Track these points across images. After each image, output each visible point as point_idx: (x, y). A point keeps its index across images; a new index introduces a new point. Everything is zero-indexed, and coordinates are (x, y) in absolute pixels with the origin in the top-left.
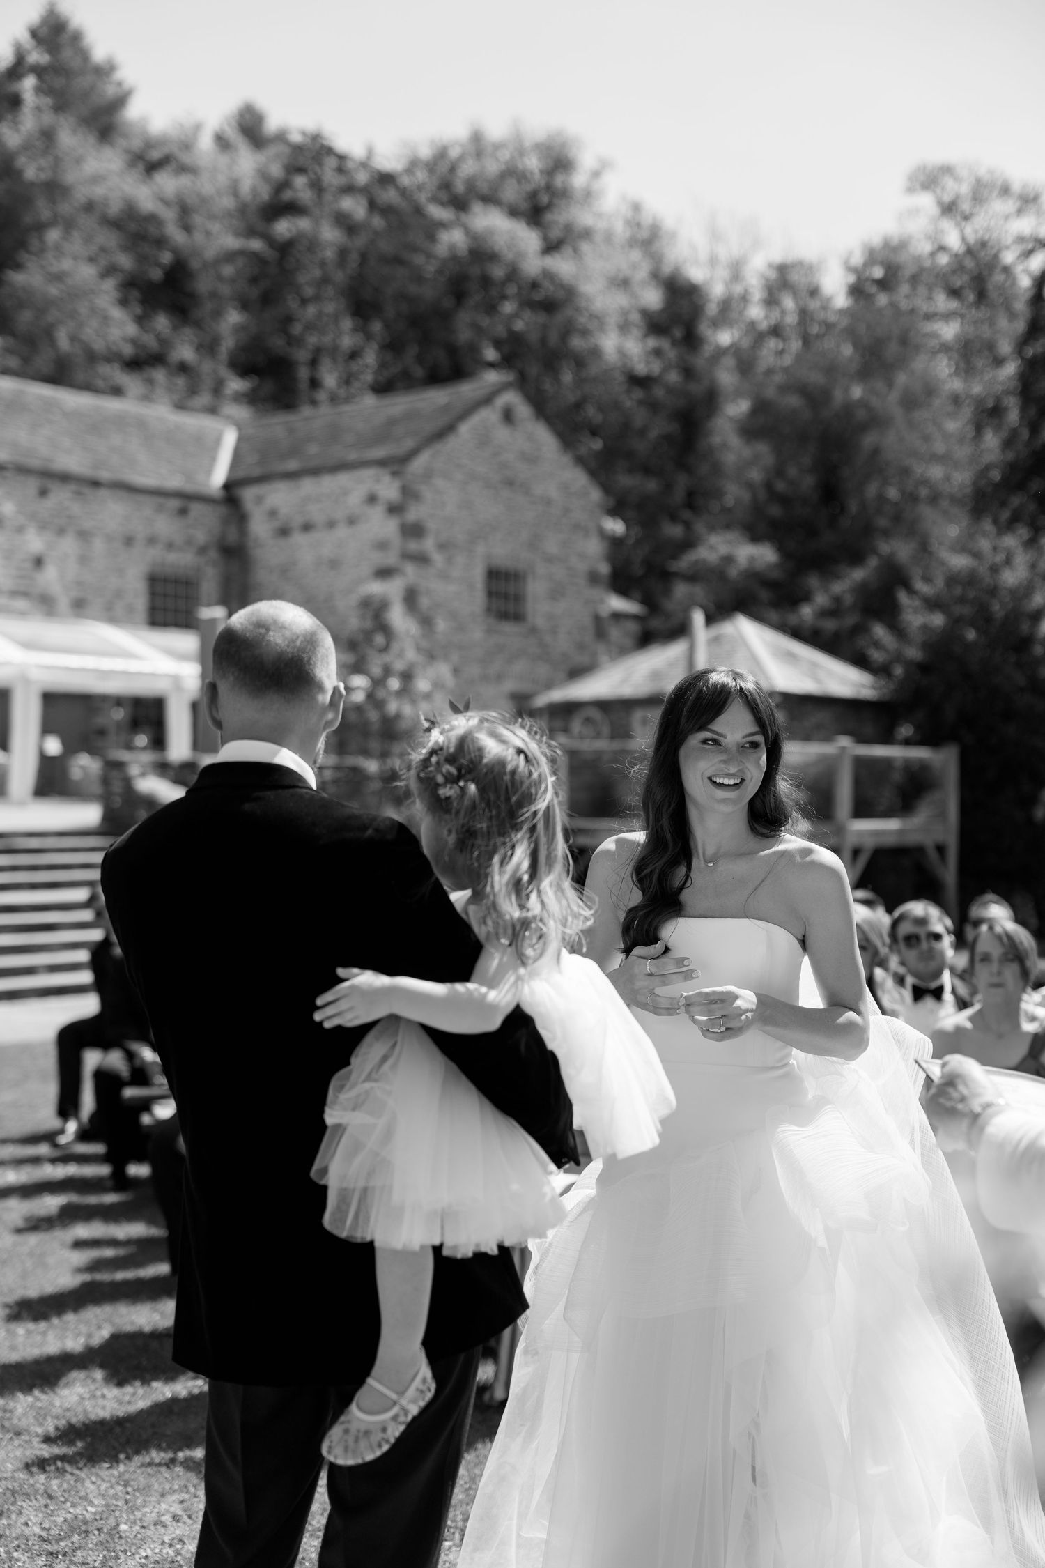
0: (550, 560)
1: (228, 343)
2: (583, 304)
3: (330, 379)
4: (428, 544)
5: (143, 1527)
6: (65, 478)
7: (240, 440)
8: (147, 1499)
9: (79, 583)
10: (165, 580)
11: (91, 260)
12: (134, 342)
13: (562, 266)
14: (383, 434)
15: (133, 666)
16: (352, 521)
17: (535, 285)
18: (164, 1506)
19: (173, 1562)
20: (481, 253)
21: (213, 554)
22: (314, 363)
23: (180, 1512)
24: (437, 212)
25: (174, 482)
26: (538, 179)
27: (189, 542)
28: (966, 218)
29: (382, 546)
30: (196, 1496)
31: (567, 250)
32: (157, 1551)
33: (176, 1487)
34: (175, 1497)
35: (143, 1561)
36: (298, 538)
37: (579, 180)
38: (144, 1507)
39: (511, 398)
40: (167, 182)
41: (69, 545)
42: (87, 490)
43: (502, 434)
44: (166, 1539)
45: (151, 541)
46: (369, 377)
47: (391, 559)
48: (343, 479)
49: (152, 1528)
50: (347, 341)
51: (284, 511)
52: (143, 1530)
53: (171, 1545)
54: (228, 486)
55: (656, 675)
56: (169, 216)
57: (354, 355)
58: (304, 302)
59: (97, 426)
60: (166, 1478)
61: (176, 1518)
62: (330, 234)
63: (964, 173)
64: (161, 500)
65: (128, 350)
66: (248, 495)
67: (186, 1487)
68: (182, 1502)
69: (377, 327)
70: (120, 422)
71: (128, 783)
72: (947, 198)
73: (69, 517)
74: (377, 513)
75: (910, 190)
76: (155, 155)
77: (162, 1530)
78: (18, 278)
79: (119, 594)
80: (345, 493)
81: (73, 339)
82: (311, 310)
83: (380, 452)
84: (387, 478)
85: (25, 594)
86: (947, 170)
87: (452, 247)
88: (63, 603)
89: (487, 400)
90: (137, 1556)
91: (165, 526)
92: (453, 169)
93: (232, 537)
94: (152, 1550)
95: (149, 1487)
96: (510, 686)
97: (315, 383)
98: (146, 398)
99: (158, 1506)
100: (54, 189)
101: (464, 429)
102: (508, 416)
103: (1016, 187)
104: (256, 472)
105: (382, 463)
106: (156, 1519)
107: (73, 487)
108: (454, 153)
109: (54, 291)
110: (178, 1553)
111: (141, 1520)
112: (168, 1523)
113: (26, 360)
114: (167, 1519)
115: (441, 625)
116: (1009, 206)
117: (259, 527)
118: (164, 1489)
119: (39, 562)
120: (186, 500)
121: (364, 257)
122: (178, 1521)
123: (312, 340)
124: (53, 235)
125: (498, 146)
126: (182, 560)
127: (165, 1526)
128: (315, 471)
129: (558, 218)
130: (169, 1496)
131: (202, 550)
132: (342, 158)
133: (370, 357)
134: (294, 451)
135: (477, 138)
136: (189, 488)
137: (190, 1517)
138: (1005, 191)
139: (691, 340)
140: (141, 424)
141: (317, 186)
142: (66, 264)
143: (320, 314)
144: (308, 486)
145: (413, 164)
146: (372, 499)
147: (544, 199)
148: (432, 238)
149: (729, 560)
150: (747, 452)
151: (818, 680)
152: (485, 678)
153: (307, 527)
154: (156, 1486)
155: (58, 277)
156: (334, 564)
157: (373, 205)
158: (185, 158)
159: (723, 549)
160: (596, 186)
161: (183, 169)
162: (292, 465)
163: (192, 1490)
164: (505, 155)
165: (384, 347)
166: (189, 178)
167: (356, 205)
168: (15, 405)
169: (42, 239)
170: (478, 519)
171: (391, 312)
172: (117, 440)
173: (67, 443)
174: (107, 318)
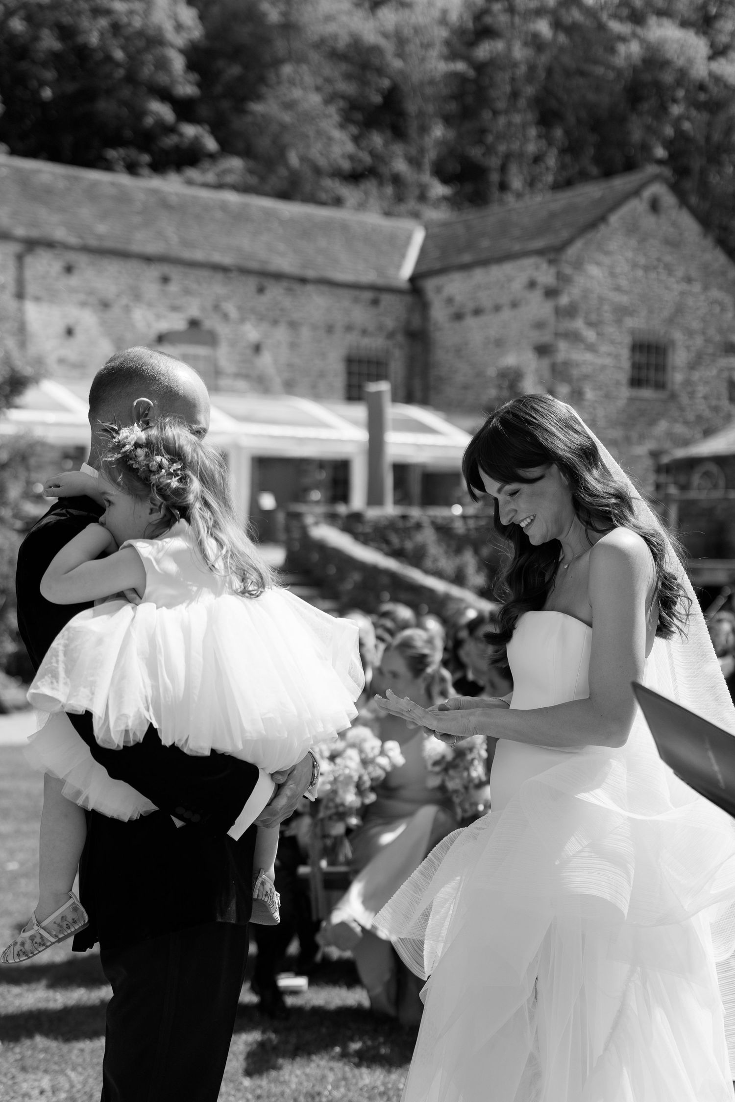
0: (690, 333)
1: (431, 155)
3: (517, 182)
4: (580, 323)
6: (278, 276)
7: (427, 238)
9: (290, 366)
10: (360, 361)
11: (318, 89)
12: (351, 158)
13: (727, 68)
14: (546, 226)
15: (323, 434)
16: (514, 305)
17: (703, 87)
21: (400, 338)
22: (503, 169)
24: (616, 27)
25: (369, 277)
27: (380, 328)
29: (540, 325)
36: (471, 322)
39: (657, 189)
40: (388, 16)
41: (281, 334)
42: (297, 287)
43: (649, 221)
45: (349, 328)
46: (550, 178)
47: (546, 337)
48: (508, 268)
50: (531, 148)
51: (458, 298)
54: (413, 279)
56: (388, 47)
57: (537, 159)
58: (496, 113)
59: (307, 231)
62: (519, 52)
64: (357, 293)
65: (346, 165)
66: (430, 285)
69: (558, 133)
70: (326, 227)
71: (304, 530)
73: (282, 310)
74: (536, 296)
78: (257, 108)
79: (322, 375)
80: (510, 280)
81: (303, 159)
82: (502, 121)
83: (539, 244)
84: (544, 266)
85: (246, 377)
87: (628, 57)
88: (277, 382)
89: (636, 193)
91: (361, 315)
93: (416, 322)
96: (650, 446)
97: (503, 187)
98: (361, 206)
100: (289, 27)
101: (614, 219)
102: (655, 206)
104: (437, 265)
105: (540, 252)
107: (285, 284)
109: (287, 118)
113: (263, 179)
115: (590, 394)
117: (439, 313)
119: (257, 348)
120: (378, 292)
121: (550, 71)
123: (502, 148)
124: (287, 69)
126: (374, 344)
128: (484, 263)
131: (391, 335)
133: (551, 161)
134: (469, 246)
136: (380, 281)
140: (345, 227)
141: (511, 10)
142: (297, 93)
143: (509, 124)
144: (479, 275)
146: (532, 285)
147: (713, 9)
148: (612, 50)
153: (478, 312)
155: (291, 105)
156: (499, 342)
157: (557, 25)
161: (402, 4)
162: (467, 258)
165: (563, 151)
166: (407, 12)
167: (543, 27)
168: (240, 217)
169: (278, 75)
170: (624, 299)
171: (571, 119)
172: (322, 243)
173: (281, 247)
174: (330, 139)
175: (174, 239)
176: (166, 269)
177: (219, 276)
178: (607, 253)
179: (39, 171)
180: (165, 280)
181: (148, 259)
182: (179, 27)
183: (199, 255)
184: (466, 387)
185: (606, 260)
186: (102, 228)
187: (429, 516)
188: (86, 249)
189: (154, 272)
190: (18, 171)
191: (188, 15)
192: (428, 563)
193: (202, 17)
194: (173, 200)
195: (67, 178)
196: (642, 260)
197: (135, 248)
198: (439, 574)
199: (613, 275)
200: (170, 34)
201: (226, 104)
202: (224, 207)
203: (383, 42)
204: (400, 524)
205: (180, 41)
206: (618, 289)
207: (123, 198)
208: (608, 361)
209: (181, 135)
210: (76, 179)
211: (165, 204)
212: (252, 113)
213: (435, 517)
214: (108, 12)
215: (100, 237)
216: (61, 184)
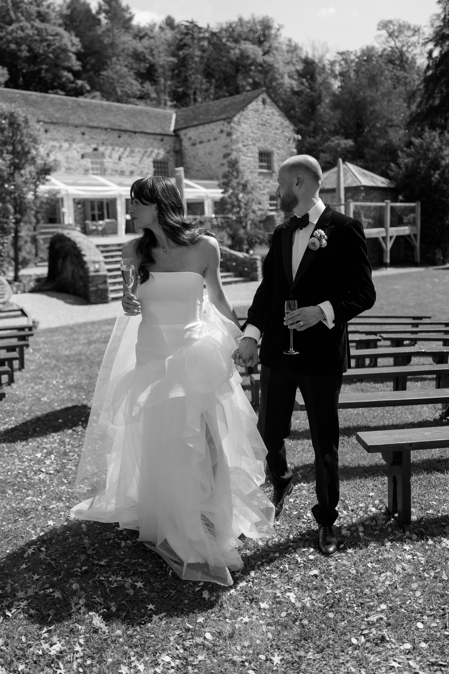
0: (279, 149)
2: (276, 70)
3: (199, 99)
4: (240, 145)
6: (126, 131)
7: (178, 116)
9: (132, 165)
10: (159, 162)
11: (126, 66)
12: (140, 90)
13: (269, 59)
14: (224, 110)
16: (215, 139)
17: (261, 65)
20: (243, 56)
21: (172, 153)
22: (195, 94)
24: (229, 44)
25: (159, 131)
26: (260, 32)
27: (164, 150)
28: (397, 37)
29: (225, 146)
31: (271, 54)
36: (198, 146)
37: (273, 32)
39: (265, 96)
40: (146, 42)
41: (128, 152)
42: (133, 134)
43: (262, 108)
46: (212, 97)
47: (229, 151)
48: (212, 125)
50: (204, 87)
51: (193, 138)
54: (175, 131)
56: (147, 52)
57: (207, 90)
58: (191, 74)
59: (134, 114)
62: (198, 53)
63: (395, 23)
64: (154, 137)
65: (138, 93)
66: (182, 133)
69: (214, 81)
70: (141, 112)
72: (391, 31)
73: (128, 144)
74: (224, 136)
75: (379, 29)
76: (141, 34)
78: (104, 73)
79: (144, 168)
80: (213, 130)
81: (122, 91)
82: (193, 77)
83: (223, 116)
84: (226, 124)
86: (390, 22)
87: (235, 54)
88: (128, 172)
89: (257, 97)
91: (157, 145)
92: (233, 31)
93: (178, 147)
97: (195, 100)
100: (112, 45)
101: (249, 107)
102: (264, 102)
103: (412, 27)
104: (184, 126)
105: (224, 119)
107: (128, 133)
108: (234, 25)
109: (115, 77)
116: (410, 33)
117: (186, 143)
119: (119, 159)
120: (163, 135)
121: (208, 59)
123: (193, 87)
124: (114, 59)
125: (248, 22)
126: (162, 156)
128: (203, 124)
129: (267, 45)
131: (169, 152)
132: (200, 28)
133: (212, 91)
134: (195, 118)
135: (240, 20)
136: (163, 132)
138: (409, 27)
139: (313, 78)
140: (147, 112)
141: (193, 38)
142: (118, 67)
143: (195, 78)
144: (201, 128)
145: (222, 30)
146: (222, 131)
147: (262, 39)
148: (229, 52)
149: (339, 145)
150: (332, 114)
151: (373, 182)
153: (201, 142)
155: (117, 72)
156: (210, 154)
157: (209, 43)
158: (151, 35)
159: (336, 142)
160: (278, 33)
161: (151, 38)
162: (195, 123)
164: (249, 25)
165: (216, 87)
166: (152, 40)
167: (205, 43)
168: (108, 110)
169: (111, 61)
170: (255, 136)
171: (217, 77)
172: (140, 119)
173: (125, 120)
174: (132, 84)
175: (85, 118)
176: (83, 129)
177: (103, 131)
178: (248, 119)
179: (31, 95)
180: (83, 134)
181: (76, 127)
182: (73, 45)
183: (95, 124)
184: (198, 171)
185: (248, 122)
186: (57, 115)
188: (52, 123)
189: (79, 131)
190: (23, 95)
191: (76, 40)
193: (81, 41)
194: (83, 104)
195: (41, 97)
196: (260, 122)
197: (71, 122)
199: (251, 127)
200: (70, 47)
201: (91, 73)
202: (102, 106)
203: (145, 51)
205: (74, 49)
206: (253, 132)
207: (64, 104)
208: (251, 159)
209: (77, 84)
210: (45, 97)
211: (79, 105)
212: (103, 75)
213: (205, 219)
214: (47, 40)
215: (57, 118)
216: (40, 99)
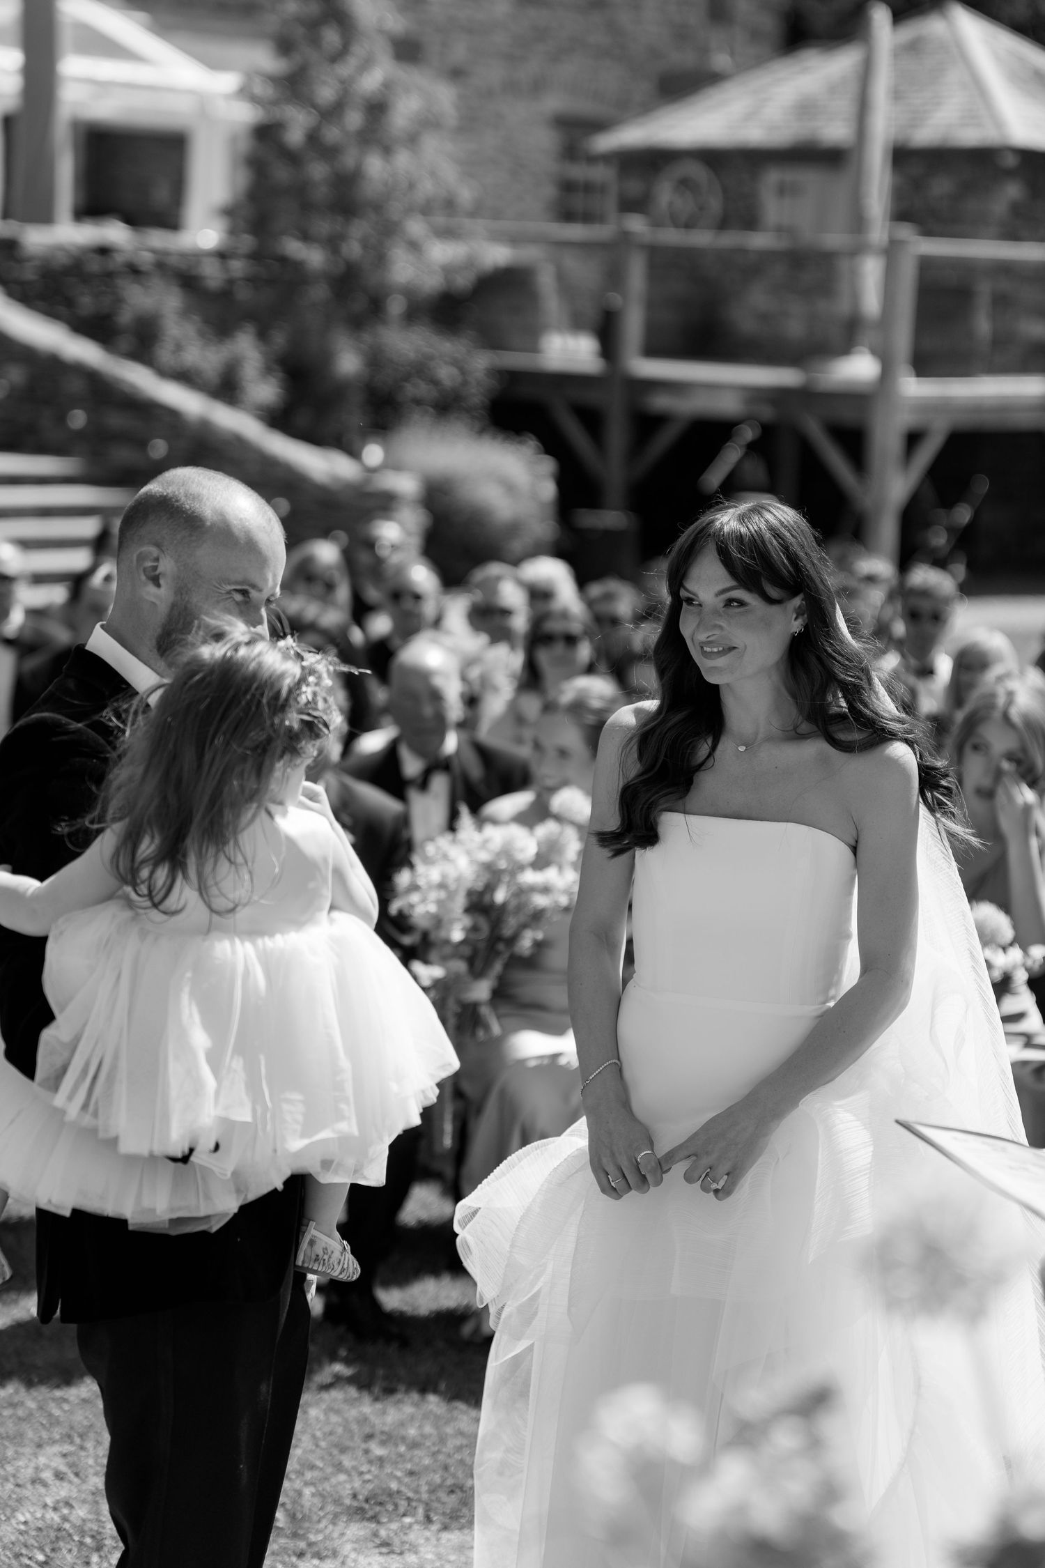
5: (18, 1485)
8: (21, 1450)
18: (42, 1460)
19: (59, 1530)
23: (63, 1468)
30: (82, 1448)
32: (39, 1515)
33: (57, 1437)
34: (56, 1449)
35: (22, 1527)
38: (15, 1459)
44: (49, 1501)
49: (29, 1486)
52: (17, 1490)
53: (55, 1509)
55: (806, 108)
60: (42, 1424)
61: (59, 1476)
67: (69, 1436)
68: (65, 1456)
77: (42, 1490)
90: (13, 1521)
94: (32, 1514)
95: (21, 1435)
96: (554, 103)
99: (35, 1460)
106: (34, 1475)
110: (65, 1519)
111: (14, 1476)
112: (50, 1482)
114: (47, 1475)
118: (40, 1437)
122: (62, 1479)
127: (45, 1485)
130: (48, 1448)
137: (77, 1475)
152: (511, 87)
154: (30, 1434)
163: (77, 1440)
187: (154, 251)
192: (165, 354)
198: (185, 377)
204: (95, 266)
213: (166, 253)
